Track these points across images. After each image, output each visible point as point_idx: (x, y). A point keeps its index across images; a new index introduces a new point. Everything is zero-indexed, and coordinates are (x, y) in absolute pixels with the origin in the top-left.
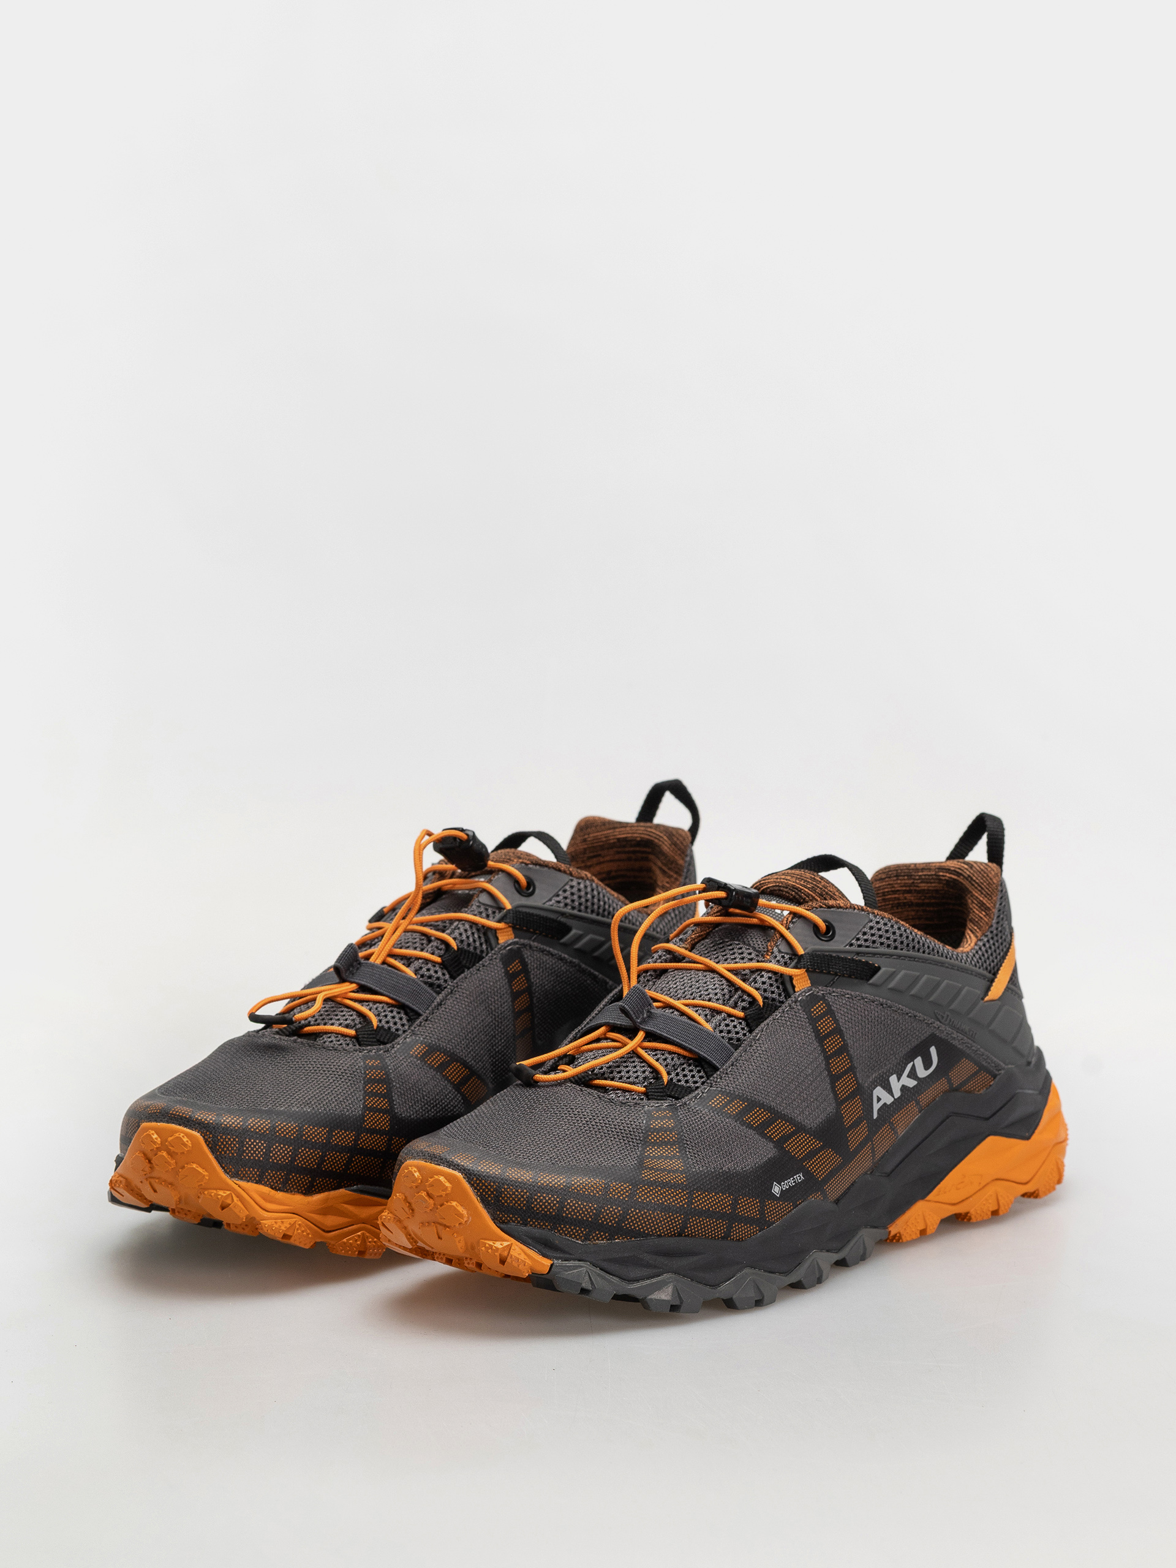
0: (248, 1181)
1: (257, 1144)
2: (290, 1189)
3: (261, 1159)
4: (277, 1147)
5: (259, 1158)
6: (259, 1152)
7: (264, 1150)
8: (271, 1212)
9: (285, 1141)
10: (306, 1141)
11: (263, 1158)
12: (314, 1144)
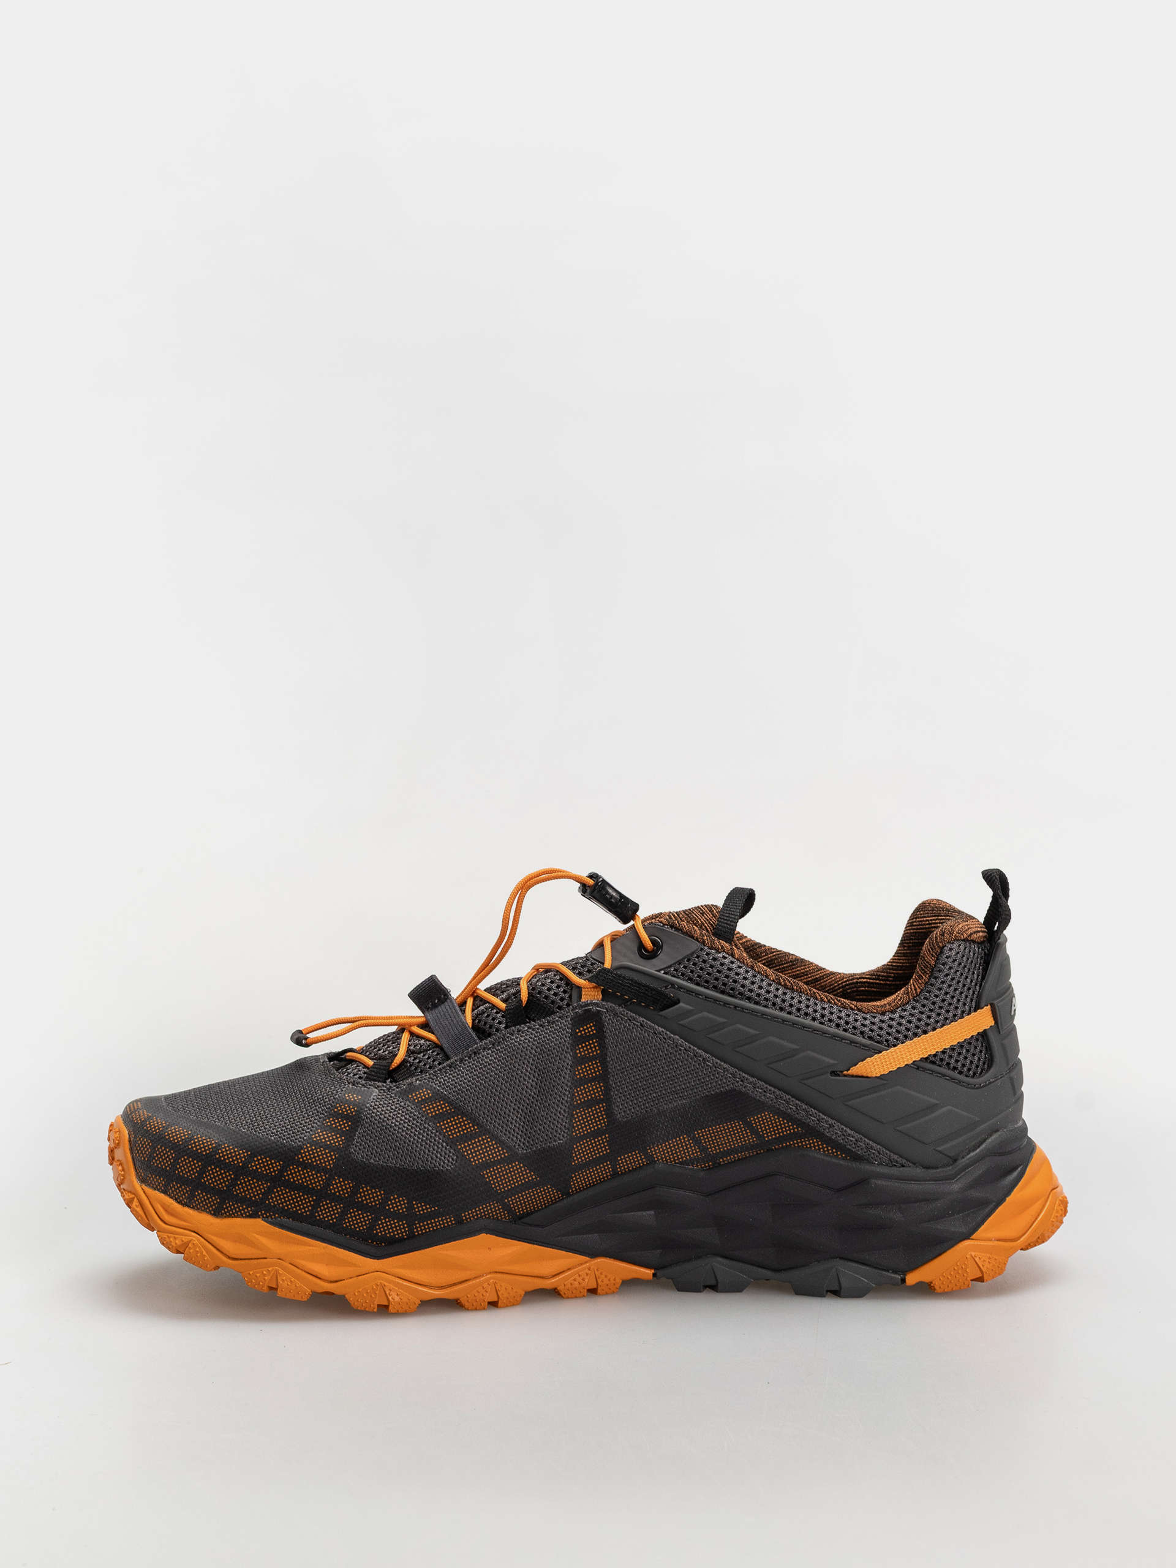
0: (155, 1189)
1: (167, 1152)
2: (196, 1206)
3: (168, 1168)
4: (185, 1160)
5: (166, 1167)
6: (167, 1161)
7: (172, 1161)
8: (171, 1225)
9: (196, 1155)
10: (219, 1160)
11: (170, 1168)
12: (227, 1165)
